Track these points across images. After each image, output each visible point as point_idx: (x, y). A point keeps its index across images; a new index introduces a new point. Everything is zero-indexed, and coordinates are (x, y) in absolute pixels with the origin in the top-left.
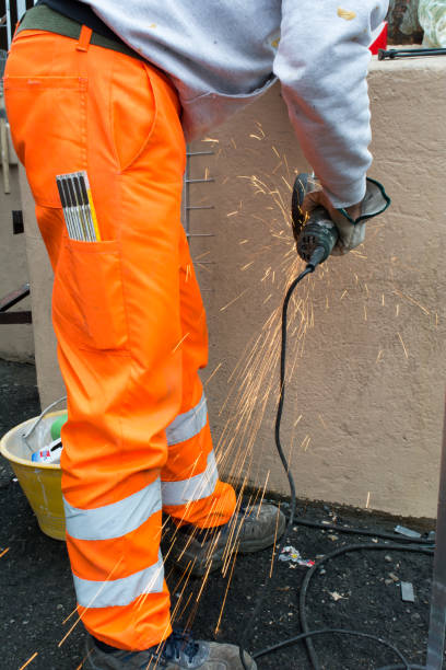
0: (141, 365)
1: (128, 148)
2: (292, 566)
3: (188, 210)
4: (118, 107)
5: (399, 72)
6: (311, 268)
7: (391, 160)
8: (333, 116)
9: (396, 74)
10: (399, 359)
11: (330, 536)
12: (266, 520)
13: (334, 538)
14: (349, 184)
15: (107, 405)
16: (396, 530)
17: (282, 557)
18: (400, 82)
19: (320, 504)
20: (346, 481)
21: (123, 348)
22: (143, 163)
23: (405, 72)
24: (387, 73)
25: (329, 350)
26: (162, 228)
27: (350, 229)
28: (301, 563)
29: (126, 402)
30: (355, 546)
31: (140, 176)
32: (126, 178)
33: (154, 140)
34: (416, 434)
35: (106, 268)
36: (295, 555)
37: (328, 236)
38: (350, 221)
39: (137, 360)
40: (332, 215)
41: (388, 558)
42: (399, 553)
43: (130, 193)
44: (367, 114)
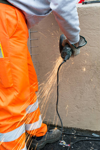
0: (18, 92)
1: (11, 31)
2: (64, 146)
3: (31, 47)
4: (7, 20)
5: (88, 7)
6: (65, 61)
7: (86, 32)
8: (67, 18)
9: (87, 8)
10: (91, 87)
11: (74, 137)
12: (56, 134)
13: (75, 138)
14: (74, 37)
15: (8, 103)
16: (93, 135)
17: (61, 144)
18: (88, 10)
19: (71, 128)
20: (78, 121)
21: (12, 87)
22: (15, 35)
23: (89, 8)
24: (85, 8)
25: (71, 85)
26: (22, 53)
27: (76, 50)
28: (66, 145)
29: (14, 102)
30: (81, 140)
31: (15, 39)
32: (11, 39)
33: (18, 29)
34: (97, 107)
35: (6, 65)
36: (64, 143)
37: (69, 52)
38: (76, 48)
39: (16, 90)
40: (71, 46)
41: (91, 143)
42: (93, 141)
43: (12, 44)
44: (77, 17)
